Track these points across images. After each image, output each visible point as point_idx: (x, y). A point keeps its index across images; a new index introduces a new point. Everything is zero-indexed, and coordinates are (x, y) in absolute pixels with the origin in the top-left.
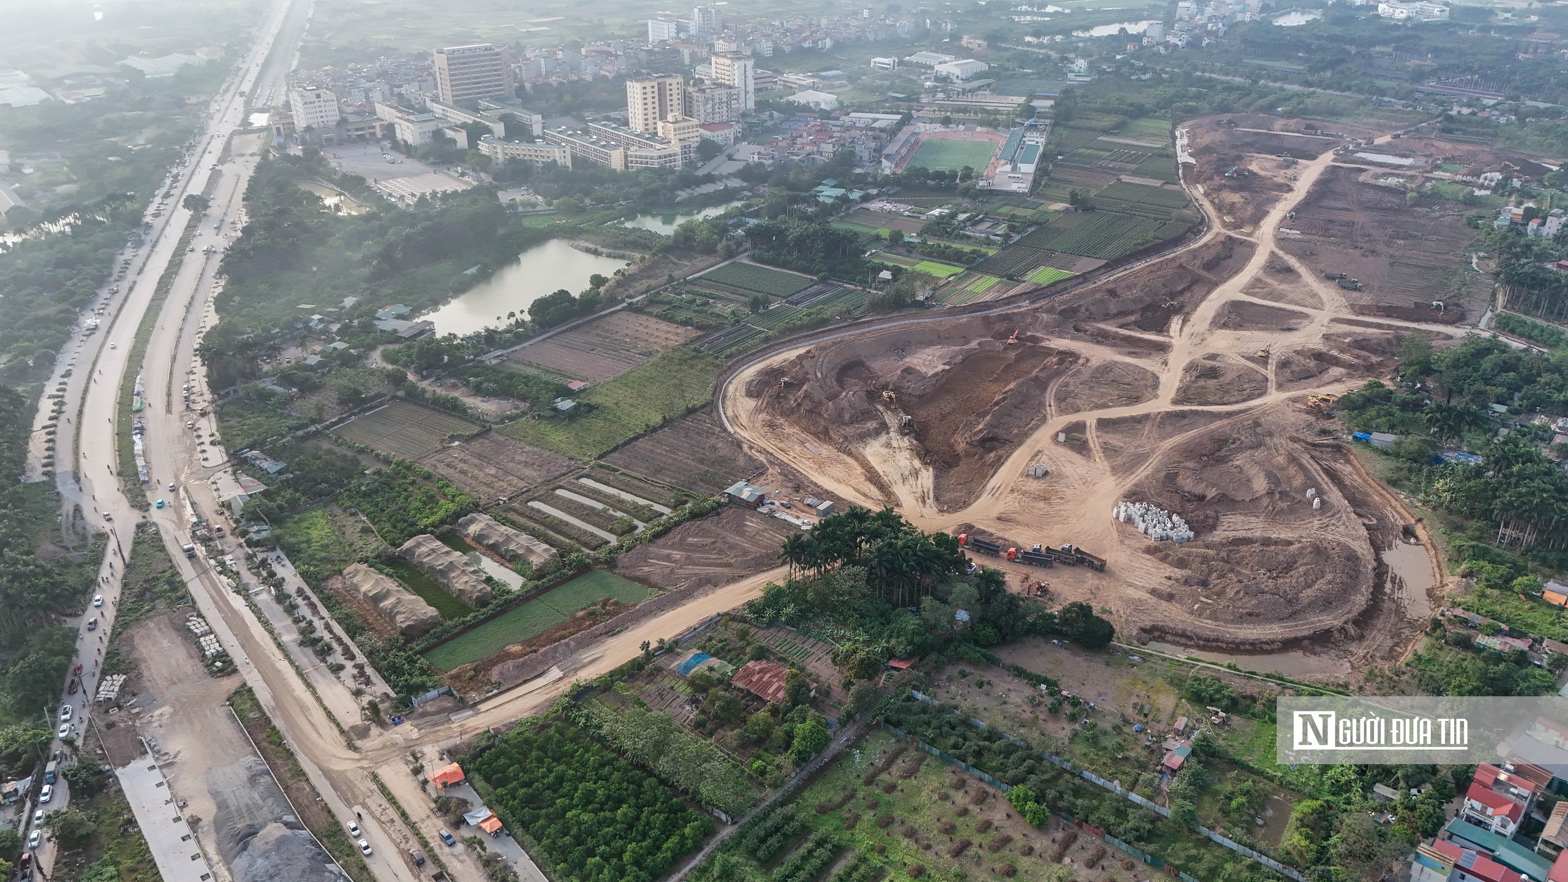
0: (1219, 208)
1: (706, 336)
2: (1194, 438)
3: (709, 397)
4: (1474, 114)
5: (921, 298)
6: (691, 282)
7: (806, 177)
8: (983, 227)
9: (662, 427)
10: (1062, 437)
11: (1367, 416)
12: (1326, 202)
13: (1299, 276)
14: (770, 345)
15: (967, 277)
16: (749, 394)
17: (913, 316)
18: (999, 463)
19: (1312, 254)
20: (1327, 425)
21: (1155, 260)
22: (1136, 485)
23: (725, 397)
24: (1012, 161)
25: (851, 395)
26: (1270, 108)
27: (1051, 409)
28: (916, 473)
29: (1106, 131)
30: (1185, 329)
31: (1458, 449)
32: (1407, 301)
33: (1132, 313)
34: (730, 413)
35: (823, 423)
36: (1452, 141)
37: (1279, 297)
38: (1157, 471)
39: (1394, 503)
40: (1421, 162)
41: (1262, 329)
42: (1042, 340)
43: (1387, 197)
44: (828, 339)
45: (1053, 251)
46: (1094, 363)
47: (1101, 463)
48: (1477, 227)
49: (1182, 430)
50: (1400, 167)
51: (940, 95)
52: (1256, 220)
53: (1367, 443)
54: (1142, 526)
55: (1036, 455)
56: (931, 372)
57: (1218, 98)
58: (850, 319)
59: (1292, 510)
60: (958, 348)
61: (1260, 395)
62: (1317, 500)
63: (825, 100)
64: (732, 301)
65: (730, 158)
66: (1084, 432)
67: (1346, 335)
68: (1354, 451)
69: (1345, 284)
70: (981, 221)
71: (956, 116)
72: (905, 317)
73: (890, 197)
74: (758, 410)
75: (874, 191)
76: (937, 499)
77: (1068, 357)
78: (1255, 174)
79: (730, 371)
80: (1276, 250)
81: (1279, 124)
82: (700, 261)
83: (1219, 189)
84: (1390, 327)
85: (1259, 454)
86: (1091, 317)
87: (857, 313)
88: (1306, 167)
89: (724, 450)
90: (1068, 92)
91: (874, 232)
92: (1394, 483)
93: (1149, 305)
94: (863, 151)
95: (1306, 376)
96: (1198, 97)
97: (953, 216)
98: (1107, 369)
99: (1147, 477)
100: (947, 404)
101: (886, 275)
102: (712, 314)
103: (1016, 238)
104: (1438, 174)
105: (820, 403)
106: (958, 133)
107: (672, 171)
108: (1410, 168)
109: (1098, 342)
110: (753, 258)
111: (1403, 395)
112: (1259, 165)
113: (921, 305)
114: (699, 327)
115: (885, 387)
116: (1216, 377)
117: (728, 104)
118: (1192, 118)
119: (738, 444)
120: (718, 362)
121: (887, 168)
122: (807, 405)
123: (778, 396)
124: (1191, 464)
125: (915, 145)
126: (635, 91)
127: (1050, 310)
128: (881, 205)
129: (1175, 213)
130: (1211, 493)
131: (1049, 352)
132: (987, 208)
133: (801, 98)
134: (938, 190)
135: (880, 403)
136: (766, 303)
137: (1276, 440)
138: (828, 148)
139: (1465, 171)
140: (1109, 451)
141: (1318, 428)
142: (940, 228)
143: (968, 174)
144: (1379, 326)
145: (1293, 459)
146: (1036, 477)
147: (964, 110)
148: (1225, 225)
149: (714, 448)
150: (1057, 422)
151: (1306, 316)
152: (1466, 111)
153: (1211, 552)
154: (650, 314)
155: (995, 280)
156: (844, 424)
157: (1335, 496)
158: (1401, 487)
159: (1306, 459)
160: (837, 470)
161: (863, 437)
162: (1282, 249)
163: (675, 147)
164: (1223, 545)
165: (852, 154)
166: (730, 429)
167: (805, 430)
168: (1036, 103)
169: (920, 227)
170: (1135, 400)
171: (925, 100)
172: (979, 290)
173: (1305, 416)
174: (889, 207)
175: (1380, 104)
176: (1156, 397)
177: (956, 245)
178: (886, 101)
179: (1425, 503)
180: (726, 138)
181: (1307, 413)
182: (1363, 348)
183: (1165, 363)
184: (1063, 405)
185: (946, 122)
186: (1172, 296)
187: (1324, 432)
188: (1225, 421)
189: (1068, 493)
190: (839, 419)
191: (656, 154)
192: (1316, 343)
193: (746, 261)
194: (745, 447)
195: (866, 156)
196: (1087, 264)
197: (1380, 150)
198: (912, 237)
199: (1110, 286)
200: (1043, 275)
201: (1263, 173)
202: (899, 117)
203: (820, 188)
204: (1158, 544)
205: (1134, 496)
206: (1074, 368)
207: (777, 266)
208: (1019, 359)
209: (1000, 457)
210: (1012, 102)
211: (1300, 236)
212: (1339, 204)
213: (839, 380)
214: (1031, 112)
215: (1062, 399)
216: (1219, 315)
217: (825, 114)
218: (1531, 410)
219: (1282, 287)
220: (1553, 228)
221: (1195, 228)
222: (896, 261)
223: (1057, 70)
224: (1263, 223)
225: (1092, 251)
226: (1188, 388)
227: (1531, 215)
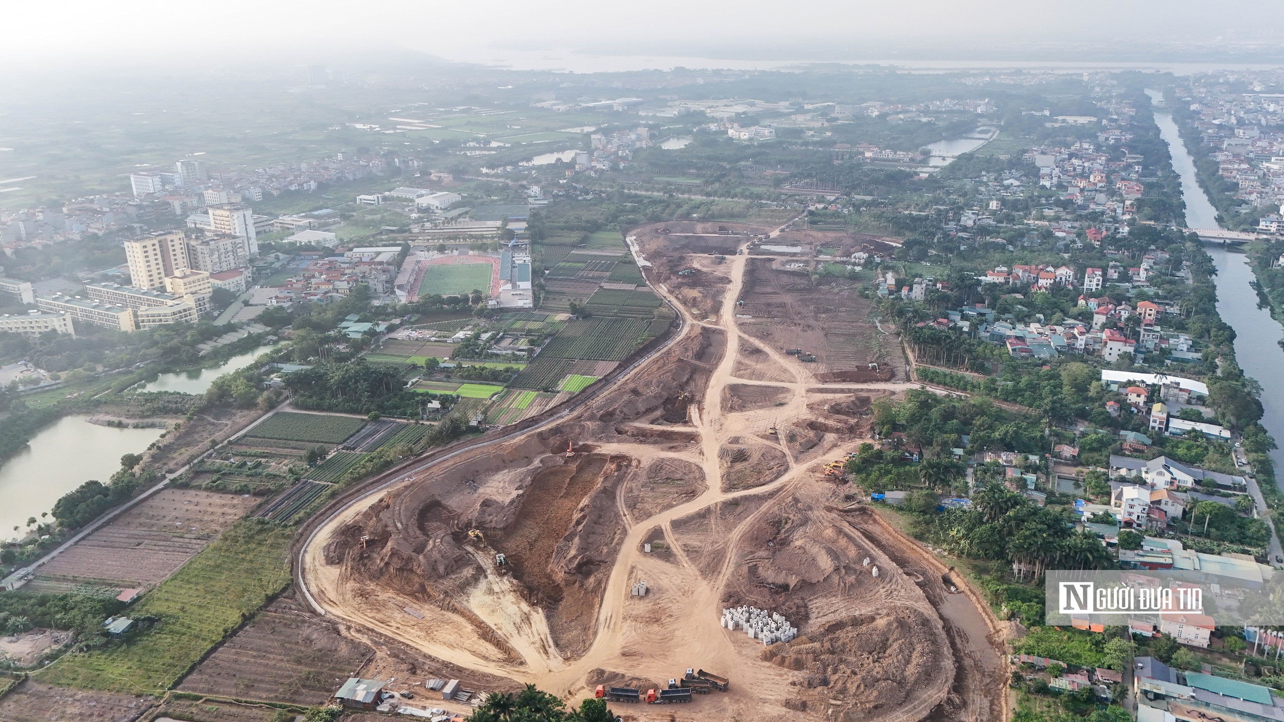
0: (685, 302)
1: (267, 502)
2: (752, 525)
3: (288, 576)
4: (825, 208)
5: (474, 423)
6: (237, 442)
7: (329, 315)
8: (506, 343)
9: (242, 627)
10: (648, 548)
11: (873, 476)
12: (758, 289)
13: (767, 355)
14: (338, 501)
15: (508, 394)
16: (330, 561)
17: (472, 442)
18: (599, 590)
19: (768, 334)
20: (845, 490)
21: (655, 355)
22: (728, 586)
23: (304, 571)
24: (511, 280)
25: (437, 543)
26: (687, 216)
27: (627, 519)
28: (527, 619)
29: (574, 246)
30: (704, 417)
31: (948, 495)
32: (850, 366)
33: (654, 409)
34: (314, 589)
35: (416, 579)
36: (821, 230)
37: (760, 377)
38: (738, 566)
39: (926, 556)
40: (807, 249)
41: (761, 407)
42: (594, 447)
43: (798, 280)
44: (398, 484)
45: (572, 359)
46: (646, 463)
47: (690, 569)
48: (867, 297)
49: (740, 518)
50: (795, 254)
51: (428, 225)
52: (716, 309)
53: (884, 503)
54: (751, 633)
55: (631, 572)
56: (508, 500)
57: (649, 211)
58: (413, 458)
59: (859, 583)
60: (524, 469)
61: (786, 470)
62: (875, 571)
63: (328, 238)
64: (285, 457)
65: (246, 304)
66: (663, 538)
67: (823, 402)
68: (877, 511)
69: (806, 359)
70: (502, 338)
71: (447, 243)
72: (465, 445)
73: (412, 325)
74: (344, 579)
75: (397, 321)
76: (557, 645)
77: (620, 460)
78: (699, 271)
79: (303, 538)
81: (699, 227)
82: (240, 417)
83: (679, 286)
84: (850, 391)
85: (809, 529)
86: (626, 418)
87: (418, 448)
88: (733, 261)
89: (321, 641)
90: (535, 215)
91: (409, 361)
92: (920, 537)
93: (668, 399)
94: (377, 283)
95: (811, 446)
96: (633, 211)
97: (477, 337)
98: (657, 468)
99: (733, 575)
100: (531, 530)
101: (435, 404)
102: (268, 475)
103: (538, 350)
104: (822, 257)
105: (410, 559)
106: (453, 258)
107: (190, 327)
108: (802, 254)
109: (641, 442)
110: (296, 405)
111: (890, 454)
112: (699, 262)
113: (475, 430)
114: (257, 494)
115: (468, 525)
116: (745, 460)
117: (234, 252)
118: (634, 228)
119: (333, 628)
120: (288, 531)
121: (402, 298)
122: (396, 564)
123: (362, 557)
124: (763, 553)
125: (421, 273)
126: (134, 251)
127: (592, 418)
128: (407, 333)
129: (656, 312)
130: (793, 581)
131: (602, 459)
132: (504, 325)
133: (304, 237)
134: (455, 313)
135: (468, 543)
136: (323, 453)
137: (816, 513)
138: (343, 285)
139: (839, 253)
140: (692, 552)
141: (842, 495)
142: (469, 349)
143: (478, 298)
144: (842, 391)
145: (840, 531)
146: (641, 598)
147: (455, 238)
148: (695, 317)
149: (308, 641)
150: (638, 531)
151: (785, 390)
152: (820, 206)
153: (817, 645)
154: (199, 488)
155: (532, 394)
156: (440, 577)
157: (884, 559)
158: (926, 540)
159: (848, 528)
160: (446, 634)
161: (464, 587)
162: (745, 332)
163: (189, 302)
164: (823, 635)
165: (367, 288)
166: (319, 610)
167: (400, 591)
168: (511, 226)
169: (451, 350)
170: (692, 494)
171: (416, 229)
172: (524, 406)
173: (827, 485)
174: (414, 334)
175: (761, 206)
176: (707, 488)
177: (489, 365)
178: (381, 233)
179: (951, 551)
180: (238, 285)
181: (828, 481)
182: (838, 412)
183: (701, 453)
184: (636, 512)
185: (441, 249)
186: (682, 387)
187: (848, 498)
188: (771, 502)
189: (674, 607)
190: (434, 573)
191: (169, 311)
192: (806, 415)
193: (289, 410)
194: (342, 628)
195: (380, 288)
196: (605, 367)
197: (775, 242)
198: (446, 362)
199: (631, 386)
200: (572, 383)
201: (704, 269)
202: (399, 249)
203: (344, 324)
204: (771, 647)
205: (732, 599)
206: (632, 470)
207: (323, 410)
208: (580, 469)
209: (599, 583)
210: (491, 226)
211: (753, 320)
212: (769, 290)
213: (422, 528)
214: (510, 234)
215: (632, 505)
216: (724, 400)
217: (330, 252)
218: (981, 450)
219: (759, 366)
220: (918, 292)
221: (675, 322)
222: (439, 388)
223: (518, 196)
224: (722, 312)
225: (604, 356)
226: (729, 474)
227: (900, 284)
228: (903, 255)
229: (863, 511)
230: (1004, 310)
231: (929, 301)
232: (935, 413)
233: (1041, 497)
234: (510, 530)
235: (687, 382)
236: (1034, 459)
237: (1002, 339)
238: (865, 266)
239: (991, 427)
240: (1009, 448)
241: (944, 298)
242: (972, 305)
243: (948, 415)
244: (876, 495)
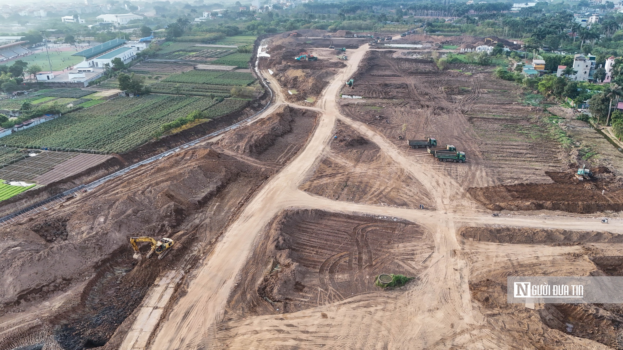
12: (375, 72)
19: (382, 118)
52: (318, 91)
80: (343, 118)
88: (352, 53)
104: (444, 51)
108: (424, 48)
118: (272, 35)
148: (289, 98)
162: (348, 115)
197: (397, 42)
201: (322, 58)
211: (364, 101)
212: (388, 72)
224: (323, 92)
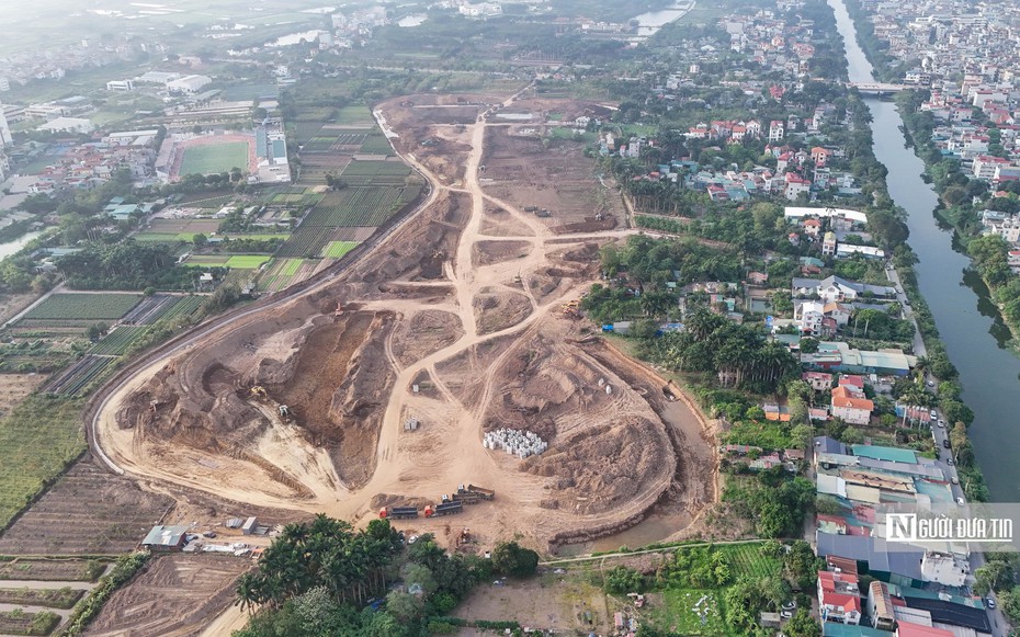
0: (432, 169)
1: (53, 379)
2: (505, 361)
3: (83, 443)
4: (551, 77)
5: (246, 291)
6: (16, 325)
7: (93, 199)
8: (269, 215)
9: (44, 492)
10: (416, 388)
11: (603, 311)
12: (496, 154)
13: (509, 213)
14: (124, 371)
15: (275, 263)
16: (123, 426)
17: (246, 309)
18: (376, 428)
19: (508, 195)
20: (581, 325)
21: (409, 219)
22: (487, 413)
23: (98, 436)
24: (268, 157)
25: (224, 401)
26: (428, 89)
27: (396, 365)
28: (313, 459)
29: (325, 121)
30: (457, 271)
31: (665, 322)
32: (580, 218)
33: (414, 267)
34: (110, 452)
35: (207, 434)
36: (548, 98)
37: (504, 233)
38: (495, 396)
39: (649, 373)
40: (537, 116)
41: (506, 260)
42: (361, 305)
43: (531, 144)
44: (180, 352)
45: (333, 227)
46: (409, 316)
47: (454, 403)
48: (591, 156)
49: (495, 355)
50: (527, 121)
51: (181, 108)
52: (461, 174)
53: (611, 332)
54: (509, 449)
55: (403, 410)
56: (285, 359)
57: (392, 86)
58: (192, 327)
59: (596, 400)
60: (298, 330)
61: (531, 312)
62: (608, 388)
63: (84, 125)
64: (67, 335)
65: (7, 192)
66: (429, 379)
67: (559, 251)
68: (608, 340)
69: (542, 215)
70: (265, 211)
71: (202, 124)
72: (239, 311)
73: (176, 204)
74: (138, 440)
75: (162, 201)
76: (342, 478)
77: (386, 315)
78: (443, 140)
79: (94, 407)
80: (485, 196)
81: (440, 99)
82: (15, 302)
83: (426, 155)
84: (580, 240)
85: (553, 360)
86: (388, 278)
87: (194, 318)
88: (472, 129)
89: (122, 496)
90: (285, 95)
91: (177, 238)
92: (643, 358)
93: (424, 258)
94: (137, 165)
95: (550, 289)
96: (377, 86)
98: (419, 319)
99: (491, 404)
100: (309, 382)
101: (207, 277)
102: (51, 354)
103: (300, 221)
104: (550, 122)
105: (199, 417)
106: (210, 138)
108: (533, 121)
109: (403, 298)
110: (72, 287)
111: (616, 291)
112: (442, 132)
113: (248, 298)
114: (42, 372)
115: (251, 383)
116: (496, 306)
118: (380, 102)
119: (133, 485)
120: (78, 403)
121: (164, 179)
122: (187, 422)
123: (153, 420)
124: (515, 383)
125: (180, 155)
127: (356, 279)
128: (172, 212)
129: (407, 180)
130: (541, 404)
131: (369, 315)
132: (265, 199)
133: (57, 125)
134: (216, 190)
135: (252, 399)
136: (104, 330)
137: (558, 345)
138: (104, 170)
139: (565, 118)
140: (456, 389)
141: (579, 329)
142: (234, 223)
143: (238, 176)
144: (574, 240)
145: (578, 359)
146: (414, 431)
147: (210, 119)
148: (442, 182)
149: (111, 498)
150: (406, 375)
151: (526, 243)
152: (546, 76)
153: (564, 454)
155: (299, 262)
156: (229, 431)
157: (615, 379)
158: (648, 360)
159: (584, 356)
160: (240, 478)
161: (252, 438)
162: (487, 194)
164: (569, 445)
165: (128, 171)
166: (117, 470)
167: (193, 446)
168: (263, 105)
169: (216, 226)
170: (451, 340)
171: (170, 112)
172: (291, 272)
173: (566, 321)
174: (180, 213)
175: (494, 77)
176: (464, 333)
177: (255, 237)
178: (135, 118)
179: (669, 367)
181: (566, 318)
182: (571, 259)
183: (457, 303)
184: (403, 358)
185: (197, 130)
186: (436, 246)
187: (584, 331)
188: (519, 340)
189: (442, 436)
190: (223, 428)
192: (545, 264)
193: (65, 291)
194: (142, 484)
195: (141, 170)
196: (363, 233)
197: (510, 111)
198: (213, 237)
199: (390, 248)
200: (335, 249)
201: (447, 138)
202: (156, 132)
203: (109, 207)
204: (526, 460)
205: (491, 424)
206: (397, 323)
207: (99, 289)
208: (349, 326)
209: (376, 422)
210: (243, 106)
211: (494, 183)
212: (506, 154)
213: (207, 389)
214: (263, 113)
215: (399, 353)
216: (474, 256)
217: (86, 138)
218: (690, 282)
219: (502, 224)
220: (634, 150)
221: (424, 189)
222: (209, 262)
223: (266, 76)
224: (466, 176)
225: (362, 222)
226: (482, 320)
227: (618, 143)
228: (619, 118)
229: (596, 340)
230: (706, 161)
231: (643, 158)
232: (651, 254)
233: (739, 317)
234: (289, 384)
235: (440, 242)
236: (733, 286)
237: (704, 187)
238: (587, 129)
239: (698, 263)
240: (713, 278)
241: (655, 154)
242: (679, 159)
243: (662, 255)
244: (606, 327)
